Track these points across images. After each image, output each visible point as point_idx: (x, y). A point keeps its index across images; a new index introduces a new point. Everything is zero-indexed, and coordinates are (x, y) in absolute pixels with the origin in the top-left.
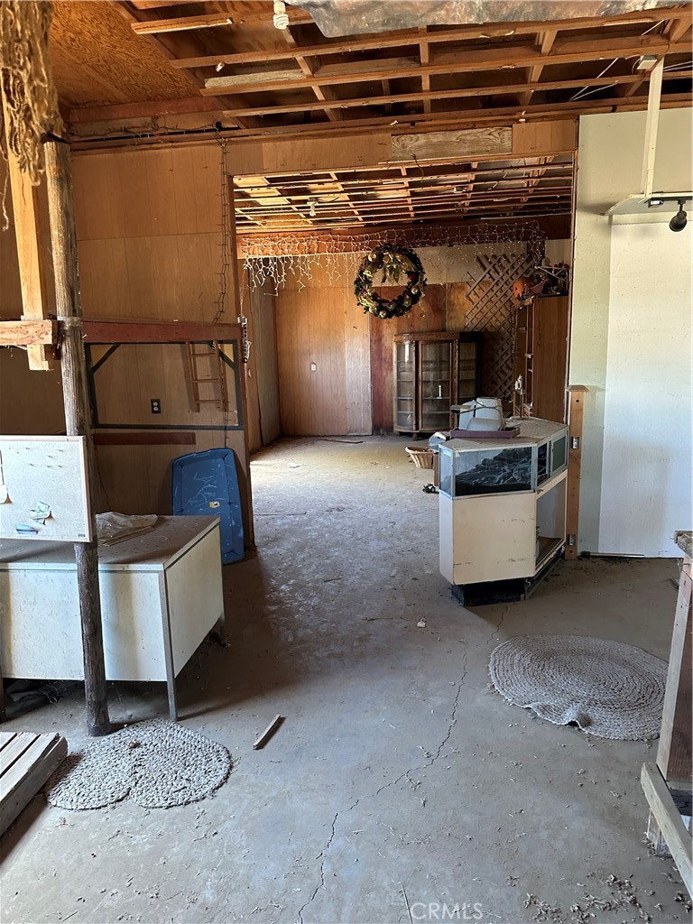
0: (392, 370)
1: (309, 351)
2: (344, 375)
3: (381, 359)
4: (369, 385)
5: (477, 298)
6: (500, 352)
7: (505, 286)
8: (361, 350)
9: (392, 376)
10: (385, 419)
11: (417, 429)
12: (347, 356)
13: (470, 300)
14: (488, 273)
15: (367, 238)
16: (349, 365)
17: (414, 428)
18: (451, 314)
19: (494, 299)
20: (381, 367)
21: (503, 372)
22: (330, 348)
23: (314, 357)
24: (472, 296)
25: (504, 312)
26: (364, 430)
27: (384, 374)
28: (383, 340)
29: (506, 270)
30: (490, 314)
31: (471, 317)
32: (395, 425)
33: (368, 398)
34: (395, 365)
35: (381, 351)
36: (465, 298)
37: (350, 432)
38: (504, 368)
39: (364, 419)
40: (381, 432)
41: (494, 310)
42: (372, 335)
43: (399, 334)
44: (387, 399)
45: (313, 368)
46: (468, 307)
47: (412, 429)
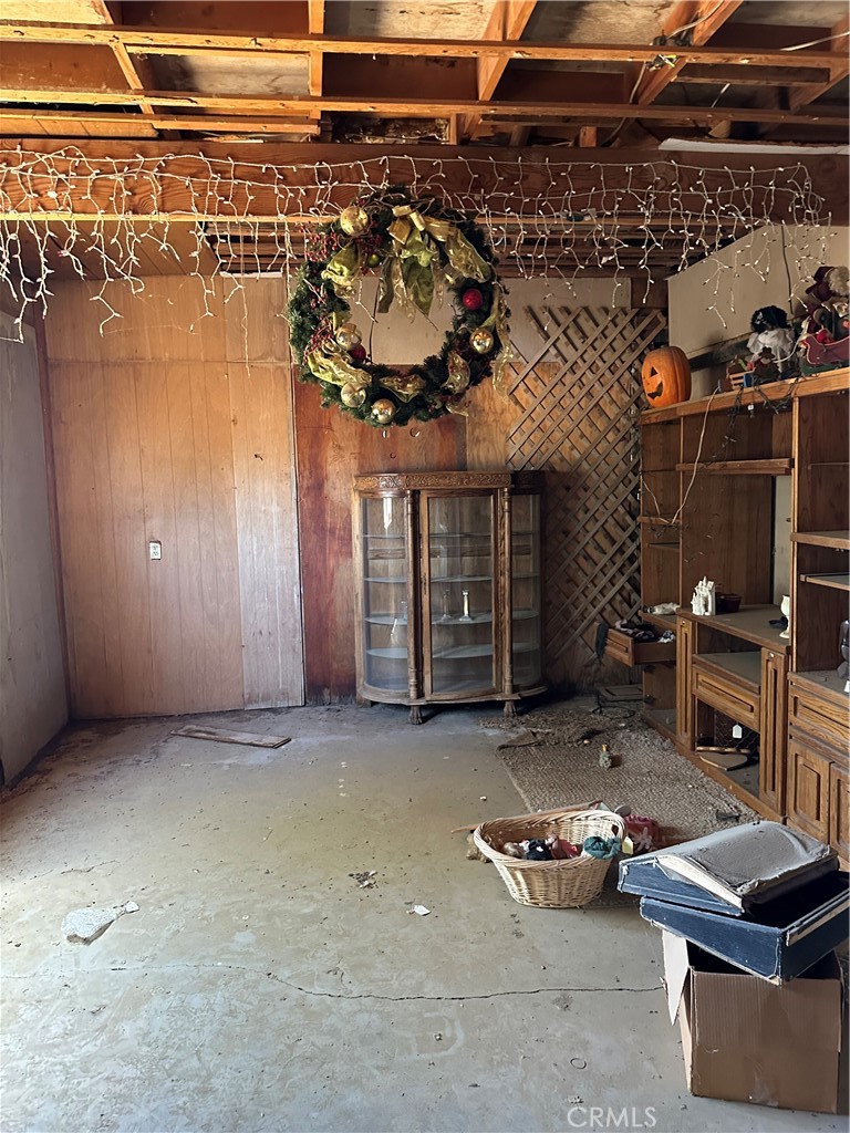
0: (350, 554)
1: (142, 511)
2: (234, 569)
3: (323, 529)
4: (296, 590)
5: (531, 400)
6: (581, 515)
7: (588, 373)
8: (274, 509)
9: (351, 568)
10: (335, 666)
11: (420, 694)
12: (240, 525)
13: (517, 402)
14: (554, 344)
15: (323, 175)
16: (247, 543)
17: (413, 694)
18: (477, 432)
19: (567, 402)
20: (323, 548)
21: (588, 557)
22: (196, 505)
23: (155, 525)
24: (521, 394)
25: (587, 431)
26: (285, 695)
27: (331, 563)
28: (328, 486)
29: (590, 341)
30: (558, 435)
31: (519, 439)
32: (360, 681)
33: (294, 619)
34: (357, 544)
35: (323, 512)
36: (506, 399)
37: (250, 701)
38: (590, 550)
39: (284, 670)
40: (327, 697)
41: (567, 424)
42: (299, 474)
43: (364, 473)
44: (340, 620)
45: (155, 551)
46: (513, 416)
47: (407, 695)
